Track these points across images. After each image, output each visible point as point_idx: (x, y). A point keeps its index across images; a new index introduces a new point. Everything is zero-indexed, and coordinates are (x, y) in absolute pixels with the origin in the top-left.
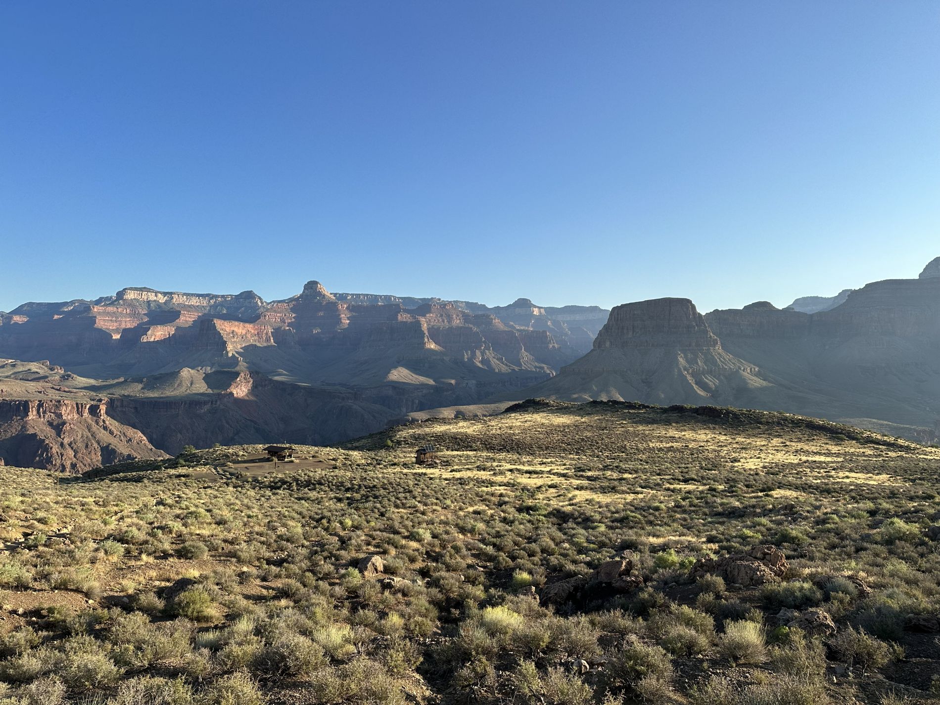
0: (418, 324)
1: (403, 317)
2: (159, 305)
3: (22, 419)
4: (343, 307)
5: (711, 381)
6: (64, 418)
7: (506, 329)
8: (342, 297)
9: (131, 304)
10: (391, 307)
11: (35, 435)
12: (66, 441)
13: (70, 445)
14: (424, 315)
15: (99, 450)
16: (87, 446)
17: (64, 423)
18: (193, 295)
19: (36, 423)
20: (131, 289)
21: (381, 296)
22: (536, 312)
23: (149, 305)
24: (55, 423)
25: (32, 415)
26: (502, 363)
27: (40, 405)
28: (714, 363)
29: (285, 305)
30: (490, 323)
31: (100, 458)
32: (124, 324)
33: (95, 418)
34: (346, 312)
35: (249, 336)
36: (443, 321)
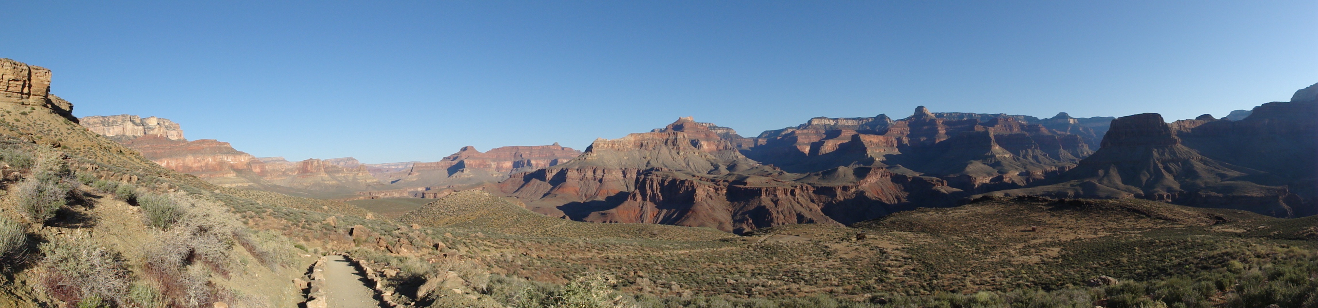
0: (987, 133)
1: (979, 128)
2: (831, 127)
3: (759, 198)
4: (939, 122)
5: (1172, 166)
6: (778, 197)
7: (1050, 134)
8: (940, 115)
9: (816, 128)
10: (971, 120)
11: (765, 206)
12: (780, 210)
13: (782, 212)
14: (993, 126)
15: (795, 215)
16: (790, 213)
17: (778, 200)
18: (850, 119)
19: (765, 200)
20: (815, 118)
21: (966, 114)
22: (1071, 121)
23: (826, 127)
24: (774, 200)
25: (763, 195)
26: (1047, 158)
27: (767, 190)
28: (1175, 154)
29: (904, 122)
30: (1038, 130)
31: (796, 220)
32: (812, 139)
33: (793, 197)
34: (942, 125)
35: (881, 143)
36: (1006, 130)
